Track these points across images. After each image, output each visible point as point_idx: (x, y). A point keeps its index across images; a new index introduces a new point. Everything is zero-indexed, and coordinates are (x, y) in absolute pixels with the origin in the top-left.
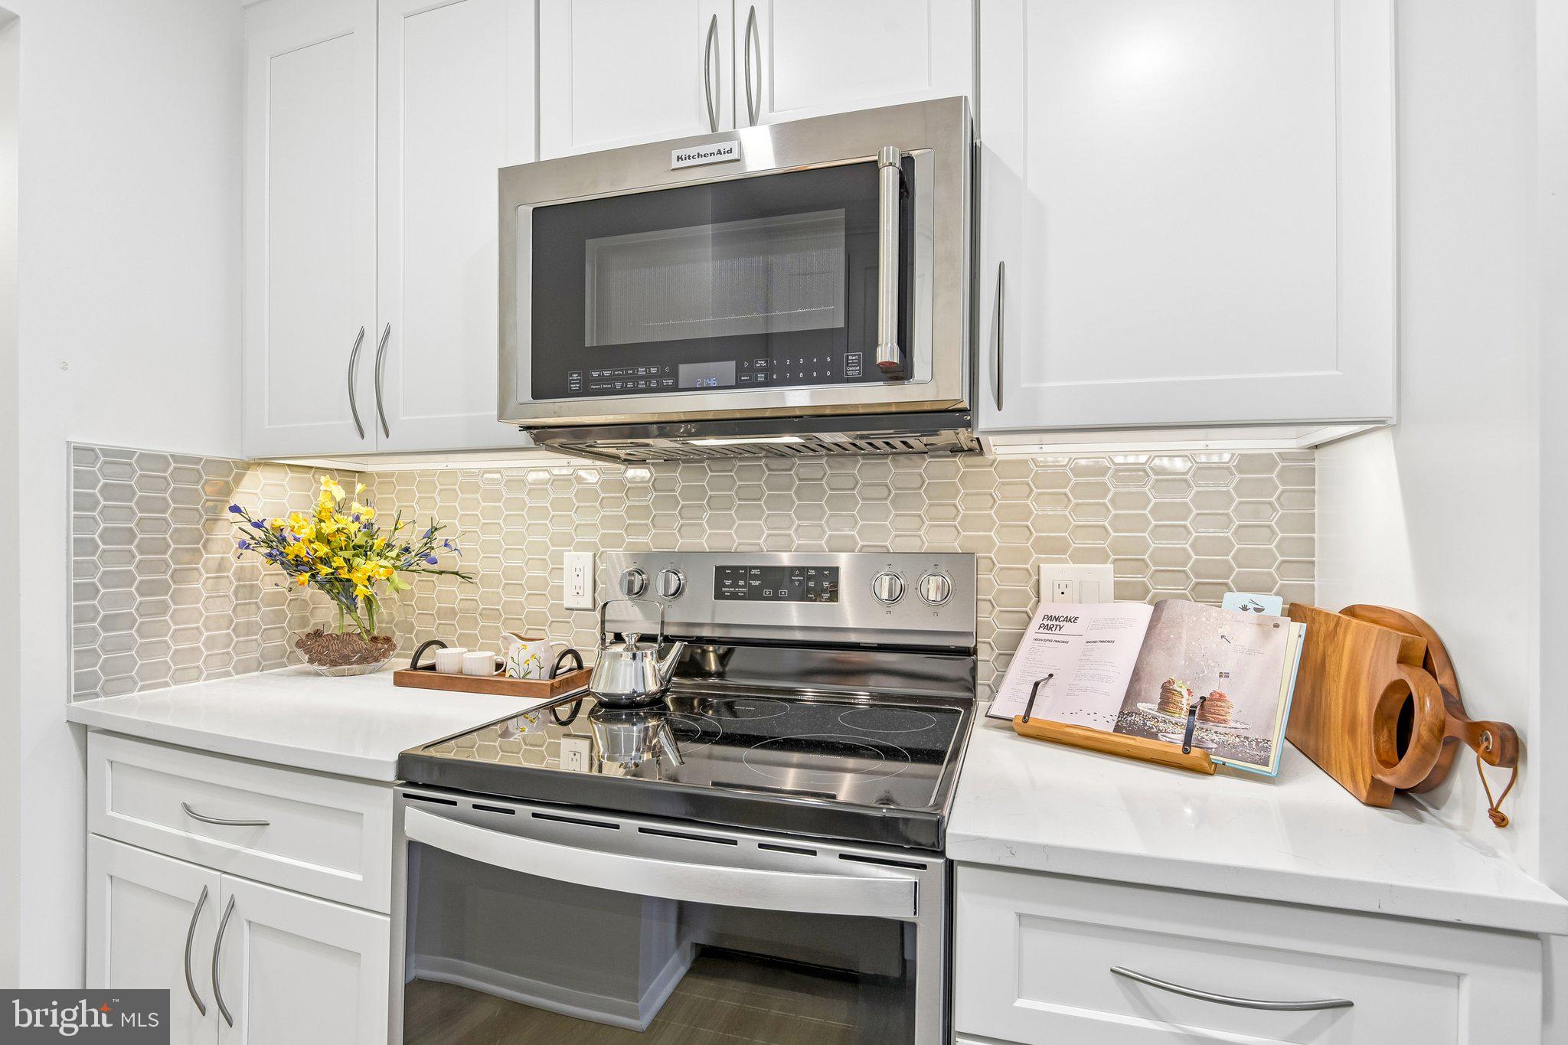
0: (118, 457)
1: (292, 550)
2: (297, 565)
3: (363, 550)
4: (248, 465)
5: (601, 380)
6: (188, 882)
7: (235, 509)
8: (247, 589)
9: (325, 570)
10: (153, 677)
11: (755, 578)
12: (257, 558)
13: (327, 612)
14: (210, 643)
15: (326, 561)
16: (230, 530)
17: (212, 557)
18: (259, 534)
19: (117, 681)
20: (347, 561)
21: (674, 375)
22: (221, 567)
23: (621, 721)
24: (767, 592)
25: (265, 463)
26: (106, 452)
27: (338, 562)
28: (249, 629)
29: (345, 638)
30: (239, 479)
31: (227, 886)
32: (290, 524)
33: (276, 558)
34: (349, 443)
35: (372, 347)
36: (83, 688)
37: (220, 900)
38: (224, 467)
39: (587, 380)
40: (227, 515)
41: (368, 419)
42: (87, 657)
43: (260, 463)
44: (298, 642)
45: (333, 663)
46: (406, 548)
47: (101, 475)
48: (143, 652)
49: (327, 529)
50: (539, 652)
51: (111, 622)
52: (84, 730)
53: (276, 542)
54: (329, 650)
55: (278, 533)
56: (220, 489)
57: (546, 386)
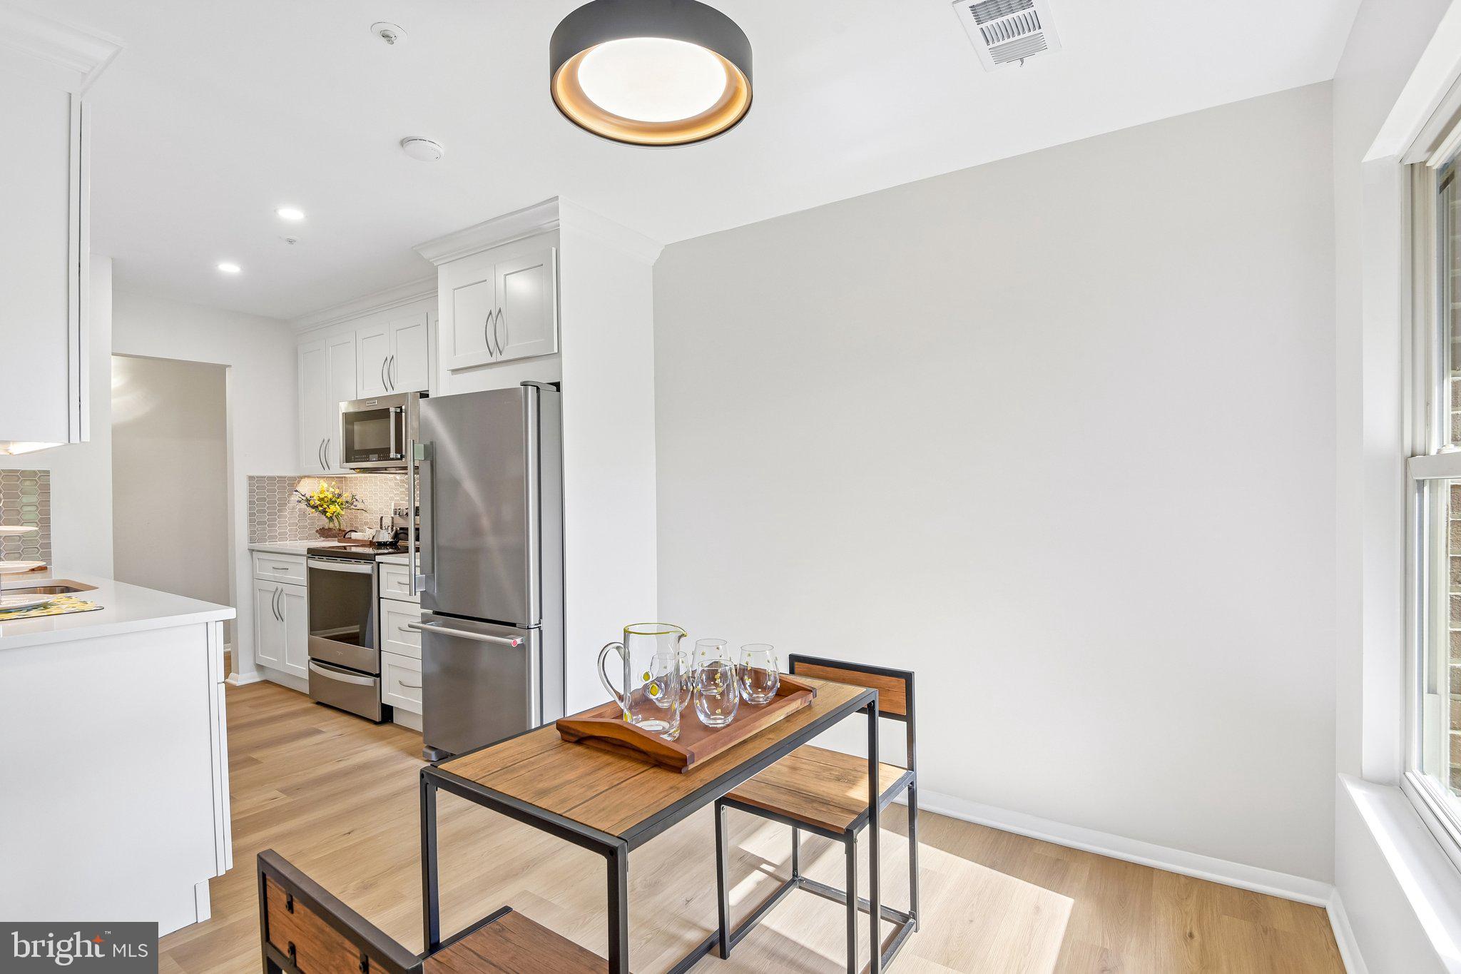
0: (261, 478)
1: (312, 503)
2: (313, 507)
3: (333, 502)
4: (301, 478)
5: (357, 458)
6: (272, 587)
7: (296, 491)
8: (303, 514)
9: (320, 508)
10: (272, 538)
12: (303, 505)
14: (290, 531)
15: (322, 506)
16: (295, 497)
17: (290, 505)
18: (304, 498)
19: (262, 540)
20: (328, 506)
21: (369, 458)
22: (294, 508)
25: (308, 477)
26: (257, 477)
27: (325, 506)
28: (305, 527)
29: (330, 529)
30: (299, 482)
31: (280, 586)
32: (312, 495)
33: (309, 505)
34: (321, 472)
35: (325, 444)
36: (252, 540)
37: (280, 590)
38: (294, 479)
39: (355, 458)
40: (295, 493)
41: (325, 464)
42: (252, 532)
43: (305, 477)
44: (317, 531)
45: (327, 537)
46: (347, 502)
47: (256, 483)
48: (270, 531)
49: (322, 496)
50: (373, 532)
51: (259, 523)
52: (252, 551)
53: (308, 500)
54: (324, 533)
55: (309, 498)
56: (292, 485)
57: (348, 460)
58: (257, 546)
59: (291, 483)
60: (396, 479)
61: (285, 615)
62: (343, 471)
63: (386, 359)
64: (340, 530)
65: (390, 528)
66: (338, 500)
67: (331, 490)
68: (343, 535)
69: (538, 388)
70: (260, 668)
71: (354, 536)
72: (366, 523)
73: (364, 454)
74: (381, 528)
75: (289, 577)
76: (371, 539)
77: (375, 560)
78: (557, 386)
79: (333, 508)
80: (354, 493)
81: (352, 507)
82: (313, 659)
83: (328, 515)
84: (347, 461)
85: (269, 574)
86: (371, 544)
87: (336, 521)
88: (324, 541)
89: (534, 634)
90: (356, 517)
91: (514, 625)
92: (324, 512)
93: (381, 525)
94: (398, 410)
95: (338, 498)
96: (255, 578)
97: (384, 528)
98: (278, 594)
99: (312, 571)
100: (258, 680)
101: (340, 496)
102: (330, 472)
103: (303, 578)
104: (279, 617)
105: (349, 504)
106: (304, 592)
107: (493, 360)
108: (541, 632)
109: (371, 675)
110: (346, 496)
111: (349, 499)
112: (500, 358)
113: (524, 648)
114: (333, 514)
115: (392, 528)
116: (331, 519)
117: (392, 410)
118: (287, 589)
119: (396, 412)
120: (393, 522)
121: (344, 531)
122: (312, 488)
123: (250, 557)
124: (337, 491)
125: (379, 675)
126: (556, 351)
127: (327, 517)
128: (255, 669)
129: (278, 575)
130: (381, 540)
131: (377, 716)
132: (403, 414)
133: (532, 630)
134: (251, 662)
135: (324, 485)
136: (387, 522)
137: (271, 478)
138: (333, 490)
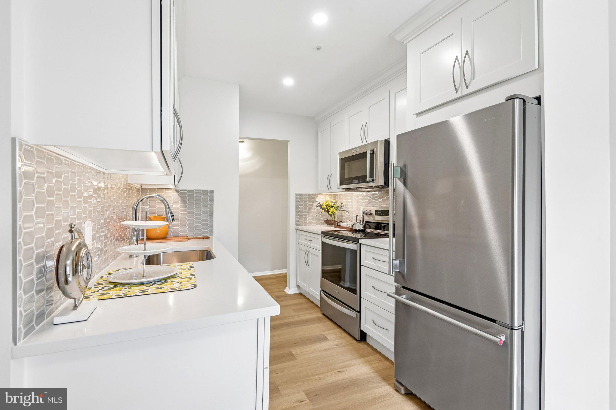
0: (301, 195)
1: (323, 207)
2: (324, 209)
3: (332, 207)
4: (318, 194)
5: (347, 183)
6: (305, 248)
7: (316, 201)
8: (319, 213)
9: (326, 210)
10: (305, 224)
11: (380, 212)
12: (319, 208)
13: (328, 216)
14: (313, 220)
15: (327, 209)
16: (315, 204)
17: (313, 208)
18: (319, 205)
19: (301, 225)
20: (330, 209)
21: (353, 182)
22: (314, 209)
23: (357, 233)
24: (382, 214)
25: (321, 194)
26: (300, 194)
27: (328, 209)
28: (319, 219)
29: (330, 220)
30: (317, 196)
31: (309, 249)
32: (323, 203)
33: (321, 208)
34: (328, 191)
35: (330, 177)
36: (297, 225)
37: (308, 250)
38: (315, 195)
39: (345, 183)
40: (315, 202)
41: (329, 187)
42: (297, 221)
43: (320, 194)
44: (324, 221)
45: (329, 224)
46: (338, 207)
47: (300, 198)
48: (304, 220)
49: (327, 204)
50: (352, 223)
51: (301, 216)
52: (297, 230)
53: (321, 206)
54: (328, 222)
55: (321, 204)
56: (314, 198)
57: (342, 183)
58: (299, 227)
59: (313, 197)
60: (363, 195)
61: (310, 263)
62: (338, 190)
63: (363, 125)
64: (335, 221)
65: (361, 222)
66: (334, 206)
67: (331, 200)
68: (336, 223)
69: (524, 101)
70: (298, 287)
71: (342, 224)
72: (347, 218)
73: (351, 180)
74: (357, 221)
75: (313, 245)
76: (351, 227)
77: (358, 242)
78: (538, 99)
79: (332, 210)
80: (342, 202)
81: (341, 209)
82: (323, 291)
83: (330, 213)
84: (341, 185)
85: (304, 242)
86: (351, 230)
87: (333, 216)
88: (327, 226)
89: (517, 334)
90: (342, 215)
91: (494, 321)
92: (328, 212)
93: (357, 219)
94: (372, 152)
95: (334, 205)
96: (298, 243)
97: (358, 222)
98: (307, 253)
99: (323, 244)
100: (297, 292)
101: (335, 203)
102: (332, 191)
103: (319, 247)
104: (307, 264)
105: (339, 208)
106: (319, 254)
107: (459, 94)
108: (523, 333)
109: (355, 310)
110: (338, 204)
111: (339, 205)
112: (466, 92)
113: (508, 345)
114: (332, 213)
115: (363, 222)
116: (331, 215)
117: (368, 152)
118: (311, 250)
119: (370, 153)
120: (363, 219)
121: (337, 221)
122: (323, 200)
123: (296, 232)
124: (334, 201)
125: (359, 312)
126: (537, 67)
127: (329, 214)
128: (296, 287)
129: (308, 243)
130: (357, 228)
131: (358, 337)
132: (374, 154)
133: (516, 331)
134: (295, 283)
135: (328, 198)
136: (360, 218)
137: (305, 195)
138: (332, 201)
